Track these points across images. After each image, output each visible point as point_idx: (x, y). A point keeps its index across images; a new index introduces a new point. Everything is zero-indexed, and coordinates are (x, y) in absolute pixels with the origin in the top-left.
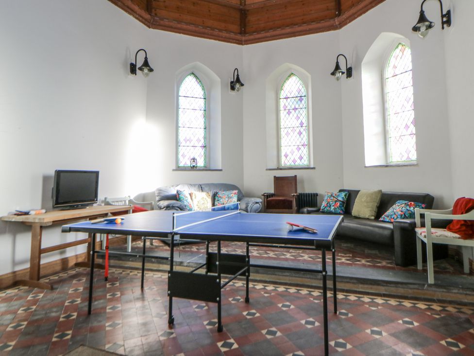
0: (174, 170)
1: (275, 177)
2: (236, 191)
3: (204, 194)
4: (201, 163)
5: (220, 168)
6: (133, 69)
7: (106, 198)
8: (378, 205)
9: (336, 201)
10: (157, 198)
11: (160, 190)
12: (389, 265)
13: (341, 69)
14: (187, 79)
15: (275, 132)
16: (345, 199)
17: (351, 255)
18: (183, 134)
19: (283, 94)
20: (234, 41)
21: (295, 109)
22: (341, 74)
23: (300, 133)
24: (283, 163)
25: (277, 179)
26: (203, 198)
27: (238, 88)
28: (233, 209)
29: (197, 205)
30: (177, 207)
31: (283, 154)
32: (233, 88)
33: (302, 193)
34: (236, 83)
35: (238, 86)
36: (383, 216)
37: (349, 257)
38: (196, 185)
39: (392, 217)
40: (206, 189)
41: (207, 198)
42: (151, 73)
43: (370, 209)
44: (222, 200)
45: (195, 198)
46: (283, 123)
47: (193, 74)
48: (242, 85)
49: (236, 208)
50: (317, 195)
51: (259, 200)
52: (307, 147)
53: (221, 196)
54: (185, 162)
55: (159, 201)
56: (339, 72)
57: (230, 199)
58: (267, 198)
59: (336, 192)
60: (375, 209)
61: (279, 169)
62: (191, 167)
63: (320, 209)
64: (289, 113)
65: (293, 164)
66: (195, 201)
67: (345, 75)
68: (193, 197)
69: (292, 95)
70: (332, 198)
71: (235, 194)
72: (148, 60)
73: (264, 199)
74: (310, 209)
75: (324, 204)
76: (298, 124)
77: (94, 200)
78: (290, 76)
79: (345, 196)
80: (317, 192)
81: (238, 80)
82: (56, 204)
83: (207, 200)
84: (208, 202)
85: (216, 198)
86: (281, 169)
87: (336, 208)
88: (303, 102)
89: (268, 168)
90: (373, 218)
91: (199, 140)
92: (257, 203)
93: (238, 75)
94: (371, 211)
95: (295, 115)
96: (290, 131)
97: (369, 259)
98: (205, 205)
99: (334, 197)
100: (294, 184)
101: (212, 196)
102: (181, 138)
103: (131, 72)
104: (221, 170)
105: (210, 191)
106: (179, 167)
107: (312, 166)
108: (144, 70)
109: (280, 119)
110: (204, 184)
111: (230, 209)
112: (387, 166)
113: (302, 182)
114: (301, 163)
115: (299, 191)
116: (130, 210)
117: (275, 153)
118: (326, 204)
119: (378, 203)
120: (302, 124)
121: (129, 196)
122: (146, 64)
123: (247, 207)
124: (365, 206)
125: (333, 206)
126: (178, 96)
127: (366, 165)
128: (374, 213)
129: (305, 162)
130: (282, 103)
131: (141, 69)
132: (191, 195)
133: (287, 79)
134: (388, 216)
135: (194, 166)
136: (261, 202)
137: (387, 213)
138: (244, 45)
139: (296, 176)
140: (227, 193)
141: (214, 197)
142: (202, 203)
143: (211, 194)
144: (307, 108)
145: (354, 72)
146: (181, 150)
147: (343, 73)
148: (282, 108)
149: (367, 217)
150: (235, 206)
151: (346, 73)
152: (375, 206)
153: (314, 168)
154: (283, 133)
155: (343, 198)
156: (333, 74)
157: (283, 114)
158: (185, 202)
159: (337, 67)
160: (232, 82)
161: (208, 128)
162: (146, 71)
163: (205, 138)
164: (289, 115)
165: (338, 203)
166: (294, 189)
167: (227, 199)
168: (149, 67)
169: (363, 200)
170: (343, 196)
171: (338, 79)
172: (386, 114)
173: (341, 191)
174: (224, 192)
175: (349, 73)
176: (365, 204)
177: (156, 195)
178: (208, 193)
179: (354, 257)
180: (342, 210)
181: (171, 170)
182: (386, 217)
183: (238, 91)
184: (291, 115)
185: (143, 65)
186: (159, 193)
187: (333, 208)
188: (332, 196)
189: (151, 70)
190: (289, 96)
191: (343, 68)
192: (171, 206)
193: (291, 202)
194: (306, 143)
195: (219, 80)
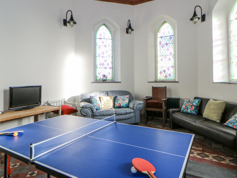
0: (92, 83)
1: (153, 87)
2: (128, 96)
3: (108, 98)
4: (109, 77)
5: (120, 81)
6: (65, 23)
7: (48, 101)
8: (223, 112)
9: (192, 105)
10: (80, 100)
11: (82, 95)
12: (232, 164)
13: (197, 16)
14: (101, 28)
15: (153, 59)
16: (198, 105)
17: (201, 149)
18: (99, 61)
19: (159, 35)
20: (129, 3)
21: (167, 44)
22: (197, 19)
23: (170, 59)
24: (158, 77)
25: (154, 89)
26: (108, 100)
27: (130, 32)
28: (126, 107)
29: (103, 105)
30: (88, 107)
31: (159, 72)
32: (127, 32)
33: (170, 97)
34: (129, 29)
35: (130, 30)
36: (227, 122)
37: (200, 150)
38: (105, 91)
39: (235, 125)
40: (110, 94)
41: (110, 100)
42: (75, 25)
43: (216, 115)
44: (119, 101)
45: (103, 100)
46: (159, 54)
47: (104, 24)
48: (133, 30)
49: (128, 107)
50: (179, 99)
51: (141, 102)
52: (174, 68)
53: (119, 99)
54: (100, 77)
55: (81, 102)
56: (196, 18)
57: (123, 101)
58: (147, 101)
59: (192, 99)
60: (220, 115)
61: (156, 82)
62: (103, 80)
63: (181, 110)
64: (163, 47)
65: (165, 78)
66: (103, 102)
67: (200, 20)
68: (101, 100)
69: (165, 35)
70: (189, 103)
71: (127, 97)
72: (73, 17)
73: (145, 102)
74: (174, 110)
75: (184, 107)
76: (168, 54)
77: (38, 103)
78: (163, 23)
79: (198, 102)
80: (180, 98)
81: (130, 27)
82: (10, 108)
83: (110, 102)
84: (110, 103)
85: (116, 100)
86: (157, 82)
87: (191, 111)
88: (172, 39)
89: (149, 81)
90: (219, 121)
91: (108, 64)
92: (140, 104)
93: (130, 24)
94: (217, 116)
95: (167, 48)
96: (163, 58)
97: (215, 154)
98: (109, 105)
99: (190, 103)
100: (164, 91)
101: (114, 98)
102: (98, 63)
103: (64, 25)
104: (120, 82)
105: (113, 95)
106: (96, 80)
107: (177, 81)
108: (71, 23)
109: (157, 51)
110: (109, 91)
111: (124, 107)
112: (230, 83)
113: (170, 90)
114: (170, 78)
115: (168, 96)
116: (60, 110)
117: (154, 72)
118: (185, 107)
119: (222, 111)
120: (171, 54)
121: (64, 99)
122: (72, 19)
123: (133, 107)
124: (213, 112)
125: (190, 109)
126: (95, 38)
127: (214, 82)
128: (219, 118)
129: (172, 78)
130: (159, 40)
131: (69, 22)
132: (100, 98)
133: (162, 25)
134: (231, 123)
135: (104, 80)
136: (143, 104)
137: (230, 120)
138: (135, 5)
139: (166, 87)
140: (122, 97)
141: (115, 100)
142: (107, 103)
143: (113, 97)
144: (174, 43)
145: (207, 18)
146: (98, 70)
147: (199, 18)
148: (158, 44)
149: (214, 120)
150: (127, 105)
151: (201, 19)
152: (221, 113)
153: (178, 82)
154: (159, 59)
155: (197, 104)
156: (192, 19)
157: (159, 47)
158: (95, 103)
159: (195, 15)
160: (127, 29)
161: (113, 57)
162: (72, 23)
163: (112, 63)
164: (163, 48)
165: (193, 107)
166: (164, 95)
167: (122, 101)
168: (74, 21)
169: (211, 108)
170: (197, 102)
171: (195, 23)
172: (230, 46)
173: (196, 98)
174: (121, 97)
175: (203, 18)
176: (213, 111)
177: (80, 98)
178: (111, 97)
179: (203, 151)
180: (196, 112)
181: (91, 83)
182: (230, 124)
183: (130, 34)
184: (164, 48)
185: (70, 20)
186: (81, 97)
187: (190, 110)
188: (189, 101)
189: (75, 23)
190: (163, 36)
191: (199, 15)
192: (84, 107)
193: (162, 104)
194: (173, 66)
195: (119, 27)
